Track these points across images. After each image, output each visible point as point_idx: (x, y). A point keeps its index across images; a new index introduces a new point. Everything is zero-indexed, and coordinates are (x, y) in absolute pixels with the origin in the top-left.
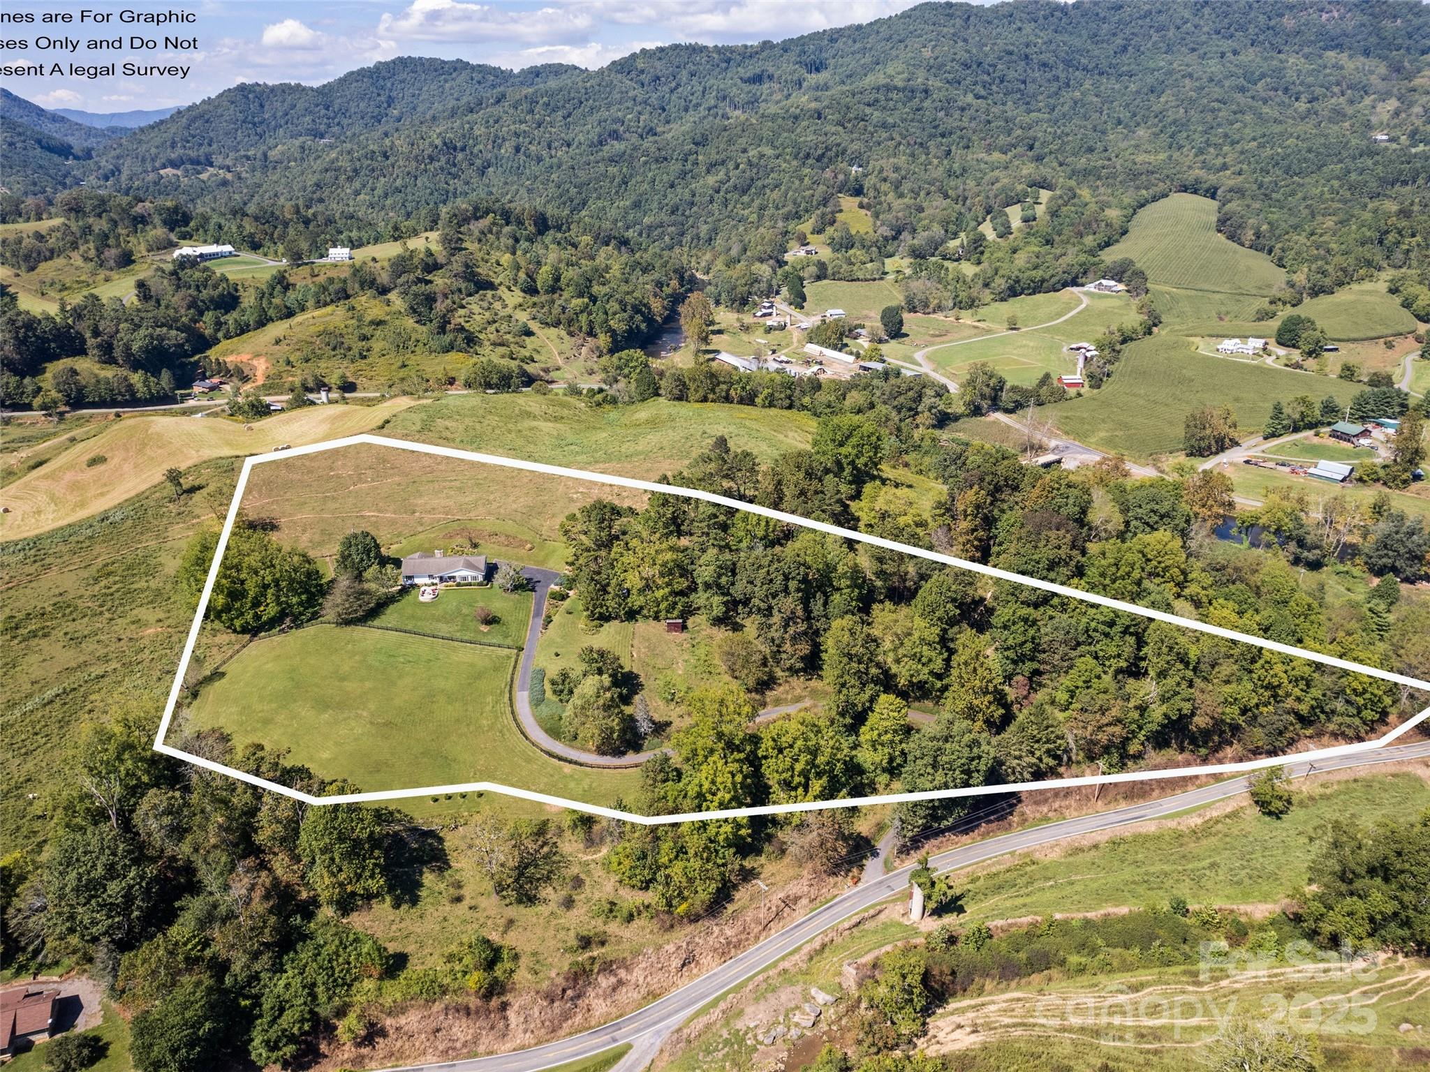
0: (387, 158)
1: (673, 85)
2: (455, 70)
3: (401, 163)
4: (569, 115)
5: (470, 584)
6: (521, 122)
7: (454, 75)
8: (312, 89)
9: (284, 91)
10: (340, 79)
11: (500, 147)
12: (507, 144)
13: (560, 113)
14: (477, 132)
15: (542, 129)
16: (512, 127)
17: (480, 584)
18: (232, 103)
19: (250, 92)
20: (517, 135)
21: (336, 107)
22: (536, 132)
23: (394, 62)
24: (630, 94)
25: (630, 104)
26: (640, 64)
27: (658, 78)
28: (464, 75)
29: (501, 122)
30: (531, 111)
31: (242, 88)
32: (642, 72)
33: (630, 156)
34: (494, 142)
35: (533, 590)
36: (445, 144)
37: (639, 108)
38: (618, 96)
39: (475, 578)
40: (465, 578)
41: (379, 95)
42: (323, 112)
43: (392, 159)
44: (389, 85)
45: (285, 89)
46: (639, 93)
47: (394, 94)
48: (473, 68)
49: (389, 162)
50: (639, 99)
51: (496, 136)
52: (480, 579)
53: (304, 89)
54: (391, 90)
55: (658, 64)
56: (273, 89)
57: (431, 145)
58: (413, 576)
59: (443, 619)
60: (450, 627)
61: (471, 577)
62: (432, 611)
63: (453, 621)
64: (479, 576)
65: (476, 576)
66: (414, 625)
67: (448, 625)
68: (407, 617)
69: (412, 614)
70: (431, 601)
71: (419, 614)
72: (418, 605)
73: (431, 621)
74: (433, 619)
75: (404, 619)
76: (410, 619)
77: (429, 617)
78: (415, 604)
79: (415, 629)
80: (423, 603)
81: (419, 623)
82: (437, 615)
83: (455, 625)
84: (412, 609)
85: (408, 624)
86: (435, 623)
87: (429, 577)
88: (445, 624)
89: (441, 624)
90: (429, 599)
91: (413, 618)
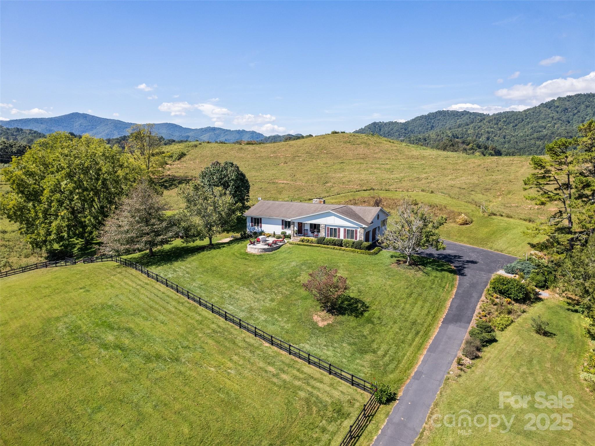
0: (426, 141)
1: (576, 111)
2: (463, 114)
3: (432, 142)
4: (516, 125)
5: (340, 244)
6: (491, 128)
7: (462, 117)
8: (401, 123)
9: (390, 124)
10: (413, 119)
11: (480, 138)
12: (483, 136)
13: (511, 125)
14: (469, 132)
15: (501, 131)
16: (487, 130)
17: (357, 246)
18: (369, 128)
19: (377, 125)
20: (488, 132)
21: (409, 129)
22: (498, 132)
23: (436, 113)
24: (550, 116)
25: (550, 120)
26: (557, 104)
27: (567, 109)
28: (467, 116)
29: (481, 128)
30: (497, 124)
31: (374, 124)
32: (558, 107)
33: (550, 136)
34: (477, 136)
35: (459, 271)
36: (453, 135)
37: (555, 122)
38: (544, 117)
39: (350, 233)
40: (334, 231)
41: (428, 125)
42: (404, 131)
43: (428, 141)
44: (433, 121)
45: (391, 123)
46: (556, 115)
47: (434, 125)
48: (471, 113)
49: (426, 142)
50: (555, 118)
51: (478, 134)
52: (360, 236)
53: (398, 123)
54: (433, 123)
55: (567, 103)
56: (386, 124)
57: (447, 136)
58: (261, 219)
59: (256, 283)
60: (258, 300)
61: (345, 230)
62: (249, 267)
63: (270, 291)
64: (358, 230)
65: (354, 229)
66: (203, 283)
67: (257, 296)
68: (205, 269)
69: (216, 267)
70: (262, 253)
71: (225, 269)
72: (236, 256)
73: (234, 281)
74: (241, 279)
75: (198, 271)
76: (207, 272)
77: (236, 275)
78: (234, 254)
79: (199, 289)
80: (247, 254)
81: (213, 281)
82: (250, 275)
83: (268, 299)
84: (224, 259)
85: (195, 280)
86: (238, 286)
87: (283, 225)
88: (254, 292)
89: (246, 290)
90: (260, 250)
91: (213, 272)
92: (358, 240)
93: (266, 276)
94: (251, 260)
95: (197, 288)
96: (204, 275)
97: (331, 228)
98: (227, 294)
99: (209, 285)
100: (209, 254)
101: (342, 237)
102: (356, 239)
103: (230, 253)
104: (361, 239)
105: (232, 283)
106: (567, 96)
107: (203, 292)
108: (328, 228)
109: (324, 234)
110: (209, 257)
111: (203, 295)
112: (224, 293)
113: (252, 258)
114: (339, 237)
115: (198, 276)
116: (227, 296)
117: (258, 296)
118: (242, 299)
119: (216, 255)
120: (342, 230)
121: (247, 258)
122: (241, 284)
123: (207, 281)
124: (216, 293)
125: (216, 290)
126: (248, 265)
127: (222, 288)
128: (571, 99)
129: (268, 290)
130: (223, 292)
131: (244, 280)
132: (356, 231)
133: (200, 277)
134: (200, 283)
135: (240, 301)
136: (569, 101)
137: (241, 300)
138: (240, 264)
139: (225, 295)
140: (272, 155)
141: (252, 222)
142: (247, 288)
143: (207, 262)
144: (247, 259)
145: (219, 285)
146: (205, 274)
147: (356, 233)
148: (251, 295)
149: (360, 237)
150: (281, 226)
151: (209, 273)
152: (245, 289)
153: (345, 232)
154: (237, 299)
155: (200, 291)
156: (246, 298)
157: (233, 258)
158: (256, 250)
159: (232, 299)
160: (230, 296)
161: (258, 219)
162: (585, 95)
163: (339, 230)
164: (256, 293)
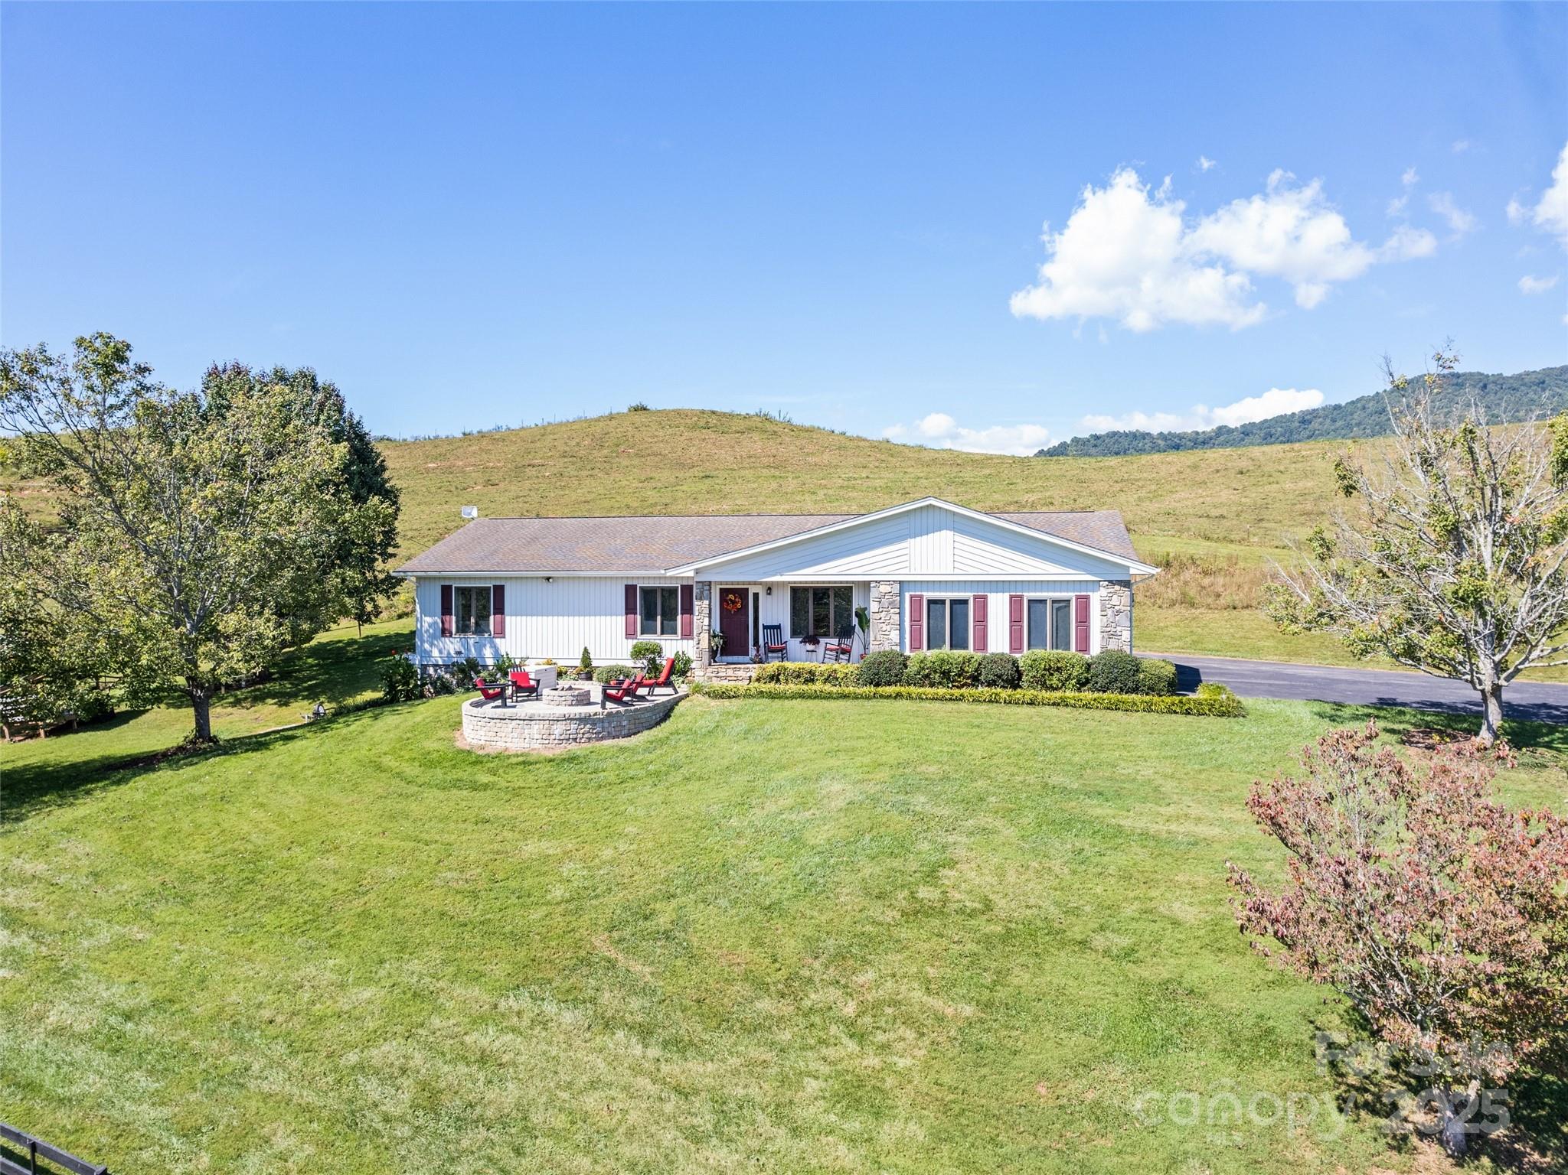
17: (1117, 679)
39: (1049, 617)
40: (949, 615)
52: (1110, 631)
58: (499, 590)
59: (631, 951)
60: (719, 1103)
61: (1015, 602)
62: (525, 834)
63: (787, 1008)
64: (1096, 599)
65: (1070, 595)
66: (145, 996)
67: (695, 1066)
68: (171, 877)
69: (258, 856)
70: (573, 747)
71: (332, 861)
72: (399, 775)
73: (435, 954)
74: (487, 929)
75: (108, 900)
76: (187, 902)
77: (433, 900)
78: (379, 768)
79: (101, 1059)
80: (474, 759)
81: (242, 970)
82: (558, 892)
83: (812, 1086)
84: (312, 801)
85: (68, 978)
86: (478, 995)
87: (630, 609)
88: (645, 1033)
89: (568, 1017)
90: (559, 729)
91: (235, 897)
92: (1095, 649)
93: (689, 887)
94: (516, 792)
95: (79, 1052)
96: (158, 927)
97: (931, 602)
98: (390, 1077)
99: (203, 1006)
100: (195, 779)
101: (999, 642)
102: (1084, 645)
103: (346, 761)
104: (1113, 646)
105: (415, 965)
106: (1092, 436)
107: (141, 1080)
108: (916, 601)
109: (895, 636)
110: (192, 800)
111: (148, 1113)
112: (361, 1068)
113: (516, 779)
114: (982, 643)
115: (105, 935)
116: (400, 1100)
117: (697, 1070)
118: (560, 1121)
119: (248, 783)
120: (999, 607)
121: (484, 778)
122: (499, 970)
123: (184, 972)
124: (276, 1083)
125: (280, 1049)
126: (512, 824)
127: (332, 1030)
128: (1099, 441)
129: (765, 1005)
130: (353, 1058)
131: (518, 939)
132: (1084, 604)
133: (123, 944)
134: (117, 993)
135: (545, 1144)
136: (1095, 446)
137: (552, 1133)
138: (444, 819)
139: (372, 1089)
140: (432, 465)
141: (446, 610)
142: (570, 998)
143: (186, 826)
144: (485, 787)
145: (306, 996)
146: (163, 912)
147: (1084, 619)
148: (637, 1070)
149: (1109, 634)
150: (620, 621)
151: (199, 903)
152: (550, 1008)
153: (1015, 621)
154: (503, 1120)
155: (118, 1082)
156: (591, 1102)
157: (375, 786)
158: (536, 728)
159: (460, 1124)
160: (430, 1099)
161: (483, 592)
162: (1126, 435)
163: (982, 603)
164: (678, 1045)
